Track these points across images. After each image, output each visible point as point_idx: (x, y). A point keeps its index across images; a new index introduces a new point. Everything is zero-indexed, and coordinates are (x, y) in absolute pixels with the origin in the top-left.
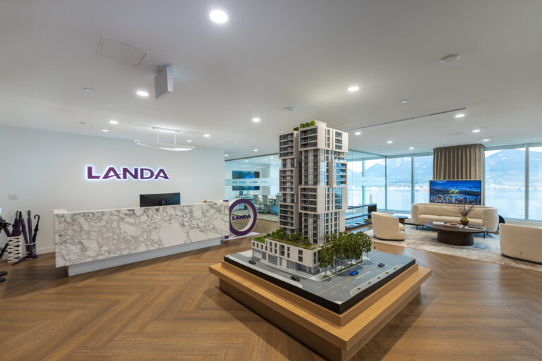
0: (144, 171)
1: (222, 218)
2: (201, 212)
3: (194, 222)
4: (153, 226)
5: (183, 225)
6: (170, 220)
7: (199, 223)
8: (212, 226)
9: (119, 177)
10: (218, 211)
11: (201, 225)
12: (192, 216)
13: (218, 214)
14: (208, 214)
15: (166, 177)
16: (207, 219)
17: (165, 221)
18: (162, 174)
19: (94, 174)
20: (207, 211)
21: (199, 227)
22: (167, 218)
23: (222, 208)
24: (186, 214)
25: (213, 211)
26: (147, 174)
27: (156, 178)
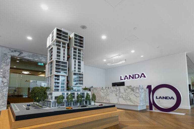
0: (136, 75)
1: (134, 94)
2: (123, 90)
3: (121, 95)
4: (107, 94)
5: (116, 95)
6: (112, 92)
7: (123, 95)
8: (129, 98)
9: (128, 79)
10: (132, 90)
11: (124, 96)
12: (120, 92)
13: (132, 92)
14: (127, 91)
15: (145, 77)
16: (126, 94)
17: (111, 92)
18: (143, 76)
19: (122, 79)
20: (127, 89)
21: (123, 97)
22: (111, 91)
23: (135, 89)
24: (117, 90)
25: (129, 90)
26: (137, 76)
27: (140, 78)
